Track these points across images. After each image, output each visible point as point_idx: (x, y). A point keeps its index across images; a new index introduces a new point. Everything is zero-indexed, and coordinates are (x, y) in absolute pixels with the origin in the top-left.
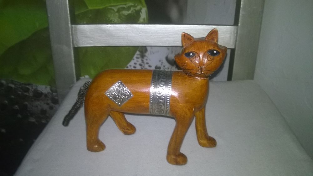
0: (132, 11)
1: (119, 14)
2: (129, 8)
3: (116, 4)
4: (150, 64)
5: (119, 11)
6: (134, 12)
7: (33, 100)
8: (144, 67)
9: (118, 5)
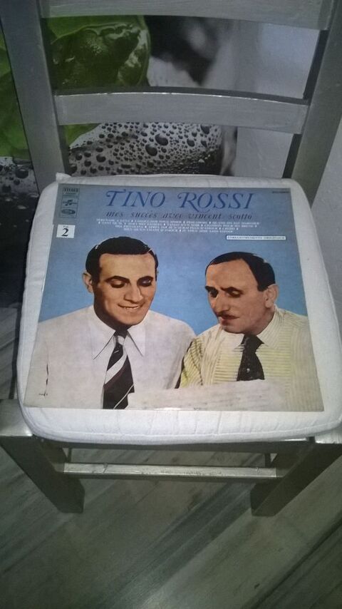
0: (125, 34)
1: (104, 39)
2: (119, 30)
3: (97, 25)
5: (103, 34)
6: (128, 35)
9: (101, 26)
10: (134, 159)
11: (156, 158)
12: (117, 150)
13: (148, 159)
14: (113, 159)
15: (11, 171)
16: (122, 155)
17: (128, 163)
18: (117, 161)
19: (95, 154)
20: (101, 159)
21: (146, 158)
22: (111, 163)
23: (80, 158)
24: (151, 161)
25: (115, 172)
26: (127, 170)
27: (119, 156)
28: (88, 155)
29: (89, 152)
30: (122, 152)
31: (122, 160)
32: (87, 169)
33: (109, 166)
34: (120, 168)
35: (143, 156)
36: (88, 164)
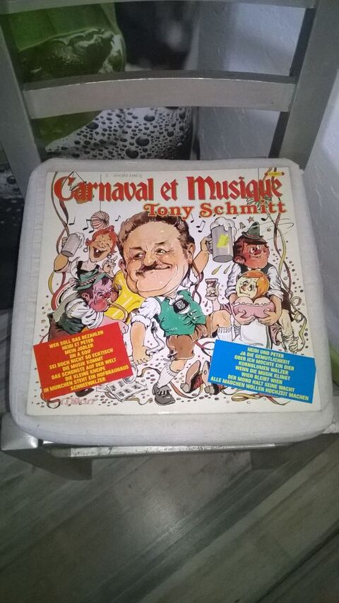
0: (96, 40)
1: (73, 47)
2: (90, 36)
3: (66, 34)
4: (135, 114)
5: (72, 43)
6: (100, 41)
8: (124, 118)
9: (70, 35)
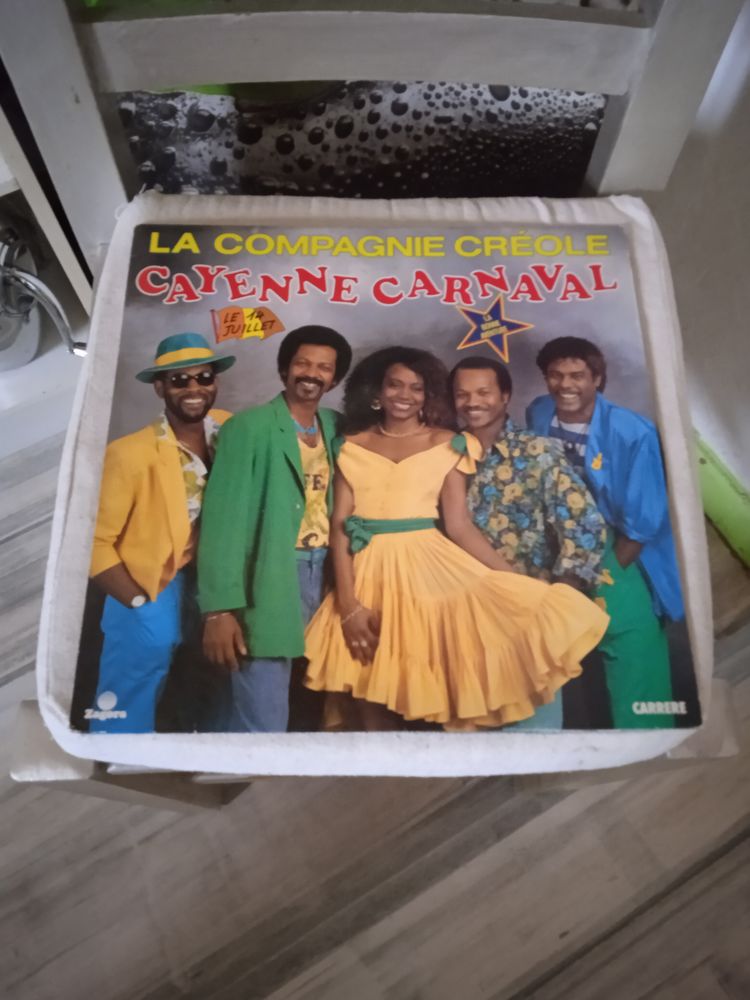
7: (188, 137)
10: (462, 105)
11: (506, 105)
12: (431, 88)
13: (489, 106)
14: (422, 106)
15: (230, 127)
16: (438, 96)
17: (449, 112)
18: (429, 109)
19: (389, 97)
20: (399, 108)
21: (486, 102)
22: (417, 115)
23: (360, 105)
24: (494, 110)
25: (421, 133)
26: (444, 127)
27: (433, 99)
28: (377, 100)
29: (379, 92)
30: (440, 90)
31: (437, 108)
32: (371, 128)
33: (412, 122)
34: (432, 124)
35: (480, 100)
36: (374, 118)
